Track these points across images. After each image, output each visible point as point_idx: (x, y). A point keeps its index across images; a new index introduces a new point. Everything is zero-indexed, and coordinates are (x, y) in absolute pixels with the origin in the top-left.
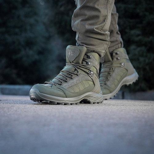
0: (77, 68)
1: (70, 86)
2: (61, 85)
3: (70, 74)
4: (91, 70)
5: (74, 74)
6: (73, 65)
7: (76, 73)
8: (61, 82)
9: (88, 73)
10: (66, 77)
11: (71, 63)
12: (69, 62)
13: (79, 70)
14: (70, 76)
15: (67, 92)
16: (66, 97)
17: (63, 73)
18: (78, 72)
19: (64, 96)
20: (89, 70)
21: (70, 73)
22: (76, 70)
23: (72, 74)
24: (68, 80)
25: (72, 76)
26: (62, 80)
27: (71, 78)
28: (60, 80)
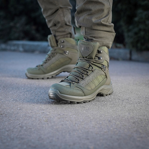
0: (91, 64)
1: (87, 83)
2: (78, 83)
3: (85, 71)
4: (103, 64)
5: (89, 70)
6: (86, 60)
7: (90, 69)
8: (78, 79)
9: (101, 68)
10: (82, 74)
11: (84, 58)
12: (82, 57)
13: (93, 66)
14: (85, 73)
15: (85, 91)
16: (85, 96)
17: (79, 70)
18: (93, 68)
19: (83, 94)
20: (102, 65)
21: (85, 69)
22: (90, 66)
23: (87, 71)
24: (85, 77)
25: (87, 72)
26: (78, 77)
27: (87, 75)
28: (77, 77)
